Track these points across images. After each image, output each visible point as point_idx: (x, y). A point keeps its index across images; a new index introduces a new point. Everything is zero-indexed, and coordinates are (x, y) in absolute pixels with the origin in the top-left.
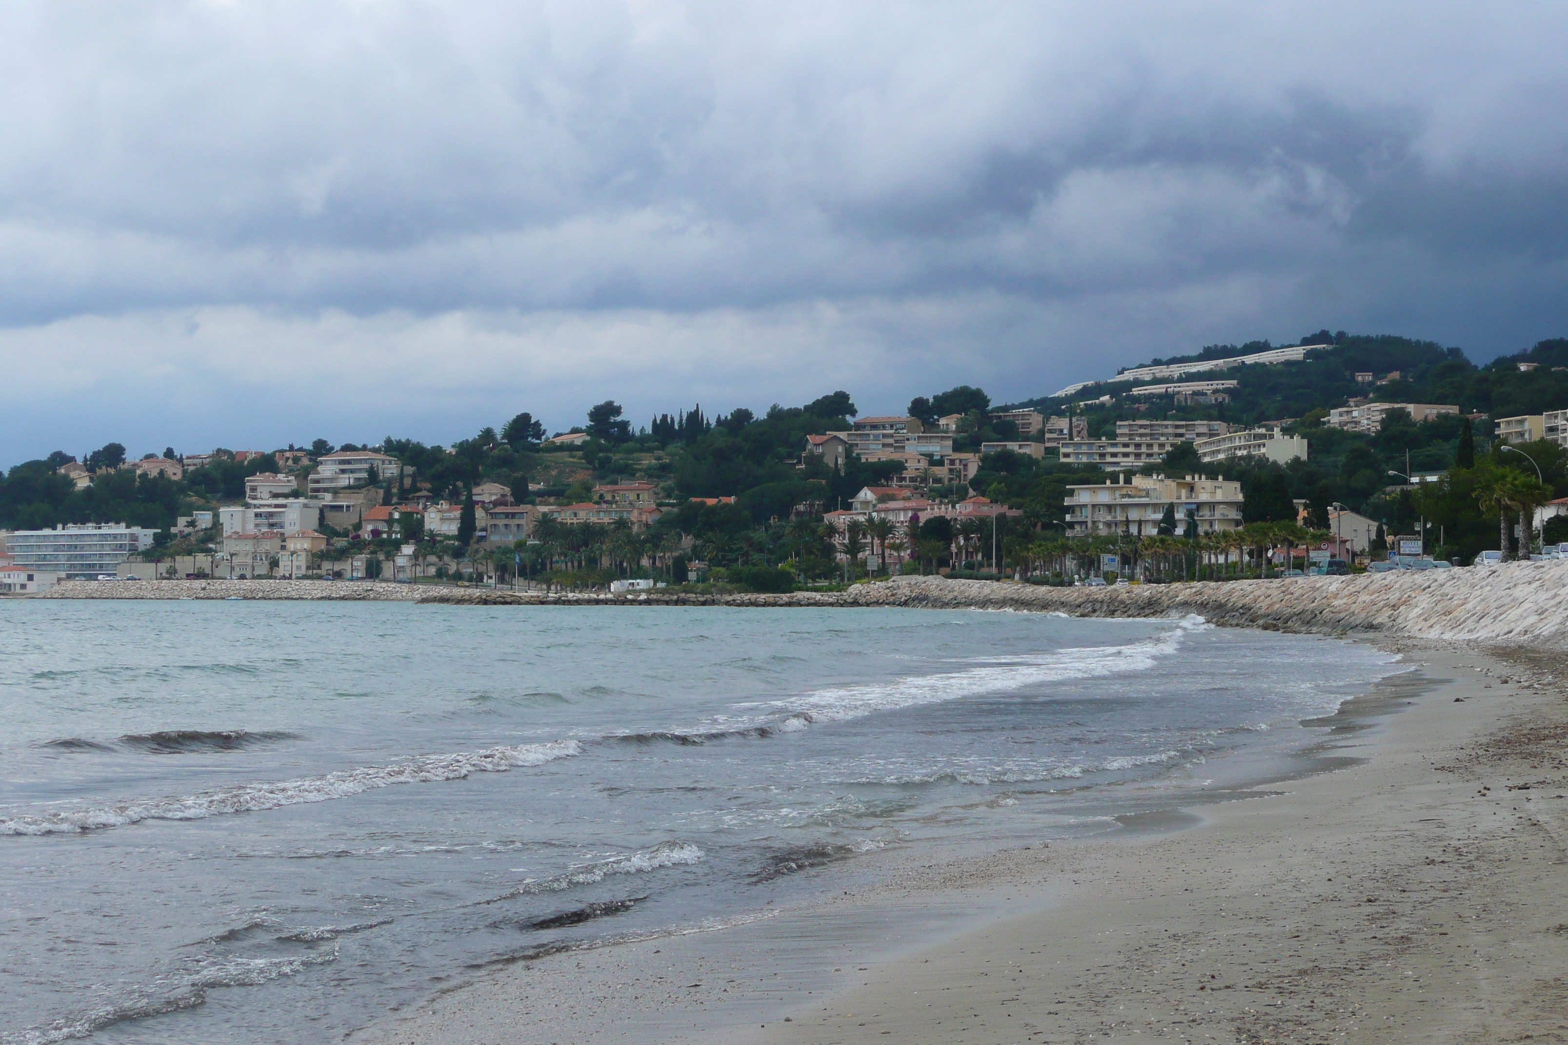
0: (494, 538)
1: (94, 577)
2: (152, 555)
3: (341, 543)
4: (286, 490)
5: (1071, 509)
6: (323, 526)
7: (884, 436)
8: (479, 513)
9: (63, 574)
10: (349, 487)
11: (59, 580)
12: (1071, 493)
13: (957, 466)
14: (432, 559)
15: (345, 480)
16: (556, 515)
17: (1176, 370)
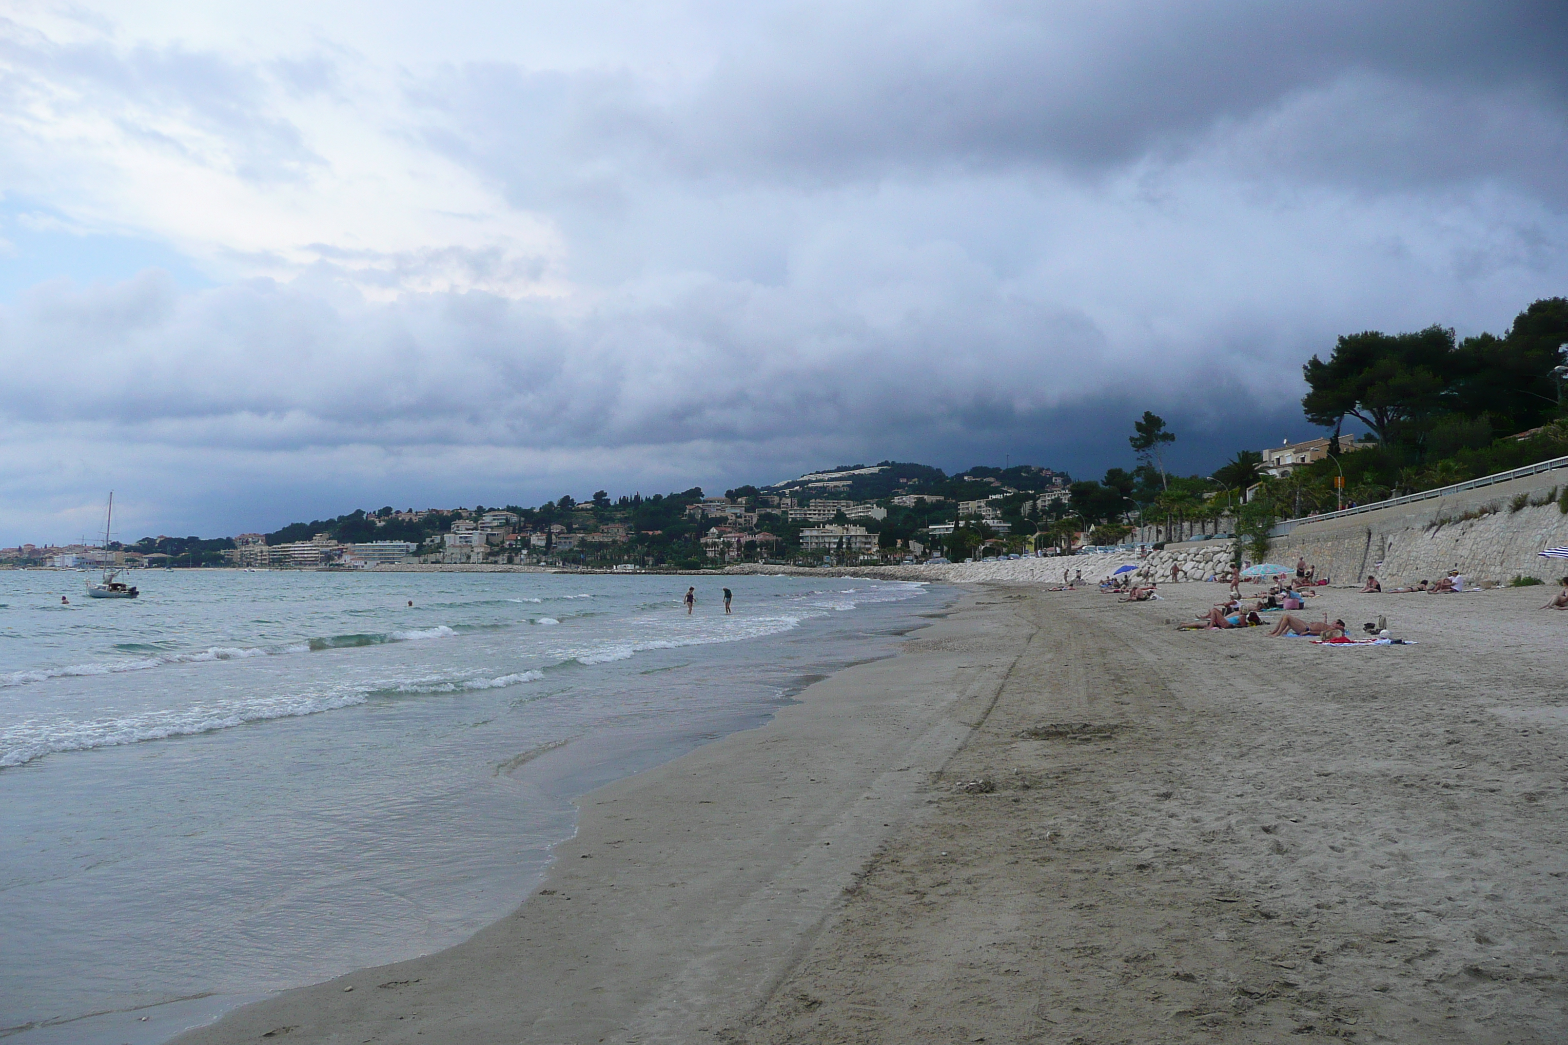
0: (560, 547)
1: (393, 563)
2: (416, 554)
3: (496, 549)
4: (472, 527)
5: (802, 538)
6: (488, 542)
7: (717, 506)
8: (554, 537)
9: (379, 562)
10: (497, 526)
11: (378, 564)
12: (802, 531)
13: (747, 518)
14: (535, 556)
15: (496, 523)
16: (586, 538)
17: (826, 476)
